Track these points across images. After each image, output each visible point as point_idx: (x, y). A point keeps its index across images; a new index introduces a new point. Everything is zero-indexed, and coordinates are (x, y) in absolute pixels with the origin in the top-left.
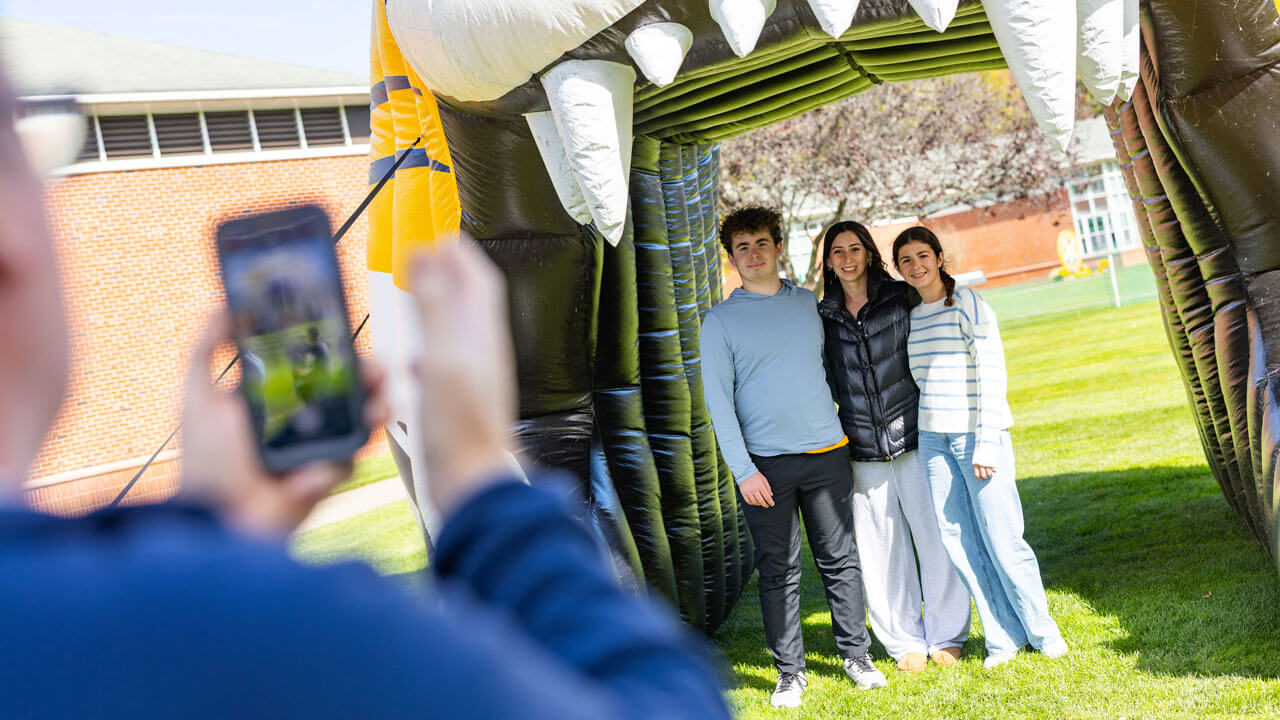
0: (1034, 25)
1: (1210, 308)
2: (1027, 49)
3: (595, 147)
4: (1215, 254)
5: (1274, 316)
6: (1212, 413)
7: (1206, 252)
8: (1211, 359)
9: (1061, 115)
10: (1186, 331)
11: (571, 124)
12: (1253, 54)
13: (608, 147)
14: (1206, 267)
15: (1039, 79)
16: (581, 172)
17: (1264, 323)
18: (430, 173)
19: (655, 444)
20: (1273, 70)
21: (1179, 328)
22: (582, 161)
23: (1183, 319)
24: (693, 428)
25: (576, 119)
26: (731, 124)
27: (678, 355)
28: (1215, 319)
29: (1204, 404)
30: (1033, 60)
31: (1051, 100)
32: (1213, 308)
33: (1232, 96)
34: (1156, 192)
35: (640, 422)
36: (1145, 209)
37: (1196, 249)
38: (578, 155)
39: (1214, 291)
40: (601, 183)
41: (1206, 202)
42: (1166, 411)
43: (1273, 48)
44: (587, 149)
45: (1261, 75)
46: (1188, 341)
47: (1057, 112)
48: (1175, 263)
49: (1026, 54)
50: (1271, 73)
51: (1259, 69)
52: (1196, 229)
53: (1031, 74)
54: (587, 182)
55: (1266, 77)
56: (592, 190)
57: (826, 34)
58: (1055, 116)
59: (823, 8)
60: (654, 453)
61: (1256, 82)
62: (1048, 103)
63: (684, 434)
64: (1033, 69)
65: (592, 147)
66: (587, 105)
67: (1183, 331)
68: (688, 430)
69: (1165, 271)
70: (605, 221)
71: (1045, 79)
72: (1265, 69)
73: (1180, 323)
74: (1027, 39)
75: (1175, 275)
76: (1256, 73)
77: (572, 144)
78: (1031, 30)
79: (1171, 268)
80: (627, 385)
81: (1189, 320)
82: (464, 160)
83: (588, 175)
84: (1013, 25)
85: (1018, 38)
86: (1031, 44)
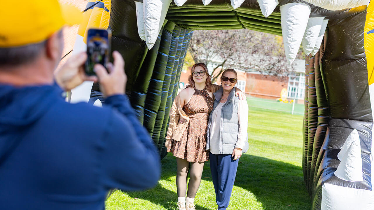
0: (293, 24)
1: (317, 124)
2: (289, 31)
3: (153, 18)
4: (324, 108)
5: (334, 132)
6: (308, 154)
7: (321, 107)
8: (313, 138)
9: (293, 53)
10: (308, 128)
11: (147, 9)
12: (353, 54)
13: (156, 19)
14: (320, 112)
15: (290, 41)
16: (146, 24)
17: (331, 133)
18: (103, 10)
19: (145, 112)
20: (357, 61)
21: (307, 126)
22: (148, 21)
23: (309, 124)
24: (159, 111)
25: (150, 8)
26: (198, 26)
27: (161, 88)
28: (318, 127)
29: (307, 150)
30: (290, 34)
31: (291, 48)
32: (318, 124)
33: (343, 65)
34: (312, 85)
35: (143, 104)
36: (308, 89)
37: (319, 105)
38: (147, 19)
39: (320, 119)
40: (151, 29)
41: (326, 93)
42: (296, 148)
43: (359, 55)
44: (150, 18)
45: (354, 61)
46: (308, 131)
47: (292, 52)
48: (310, 107)
49: (289, 32)
50: (356, 62)
51: (353, 59)
52: (321, 100)
53: (288, 38)
54: (147, 28)
55: (355, 62)
56: (148, 30)
57: (232, 7)
58: (291, 53)
60: (145, 115)
61: (351, 63)
62: (290, 49)
63: (155, 112)
64: (289, 37)
65: (152, 18)
66: (154, 4)
67: (307, 128)
68: (157, 111)
69: (308, 109)
70: (149, 41)
71: (292, 41)
72: (355, 60)
73: (307, 125)
74: (290, 28)
75: (310, 111)
76: (352, 60)
77: (146, 15)
78: (292, 25)
79: (310, 108)
80: (143, 92)
81: (310, 125)
82: (114, 10)
83: (148, 26)
84: (288, 22)
85: (288, 27)
86: (291, 30)
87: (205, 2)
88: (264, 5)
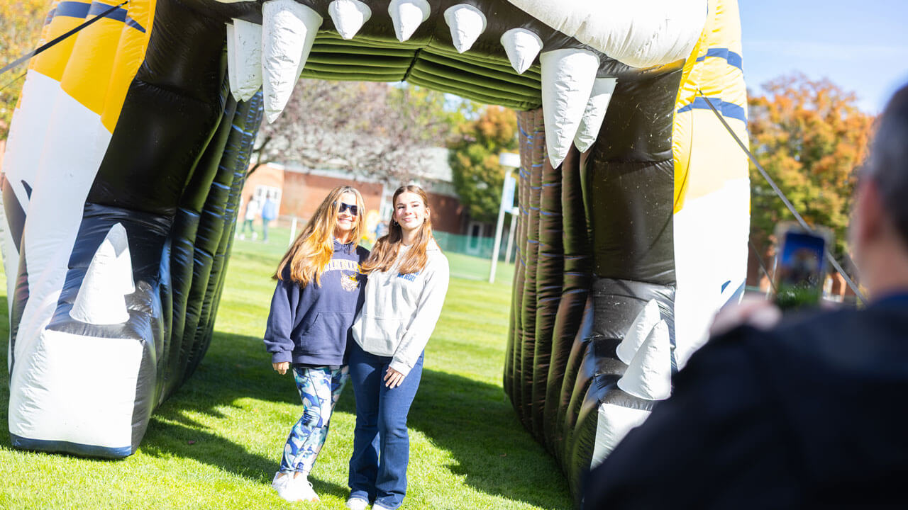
0: (569, 91)
1: (561, 288)
2: (560, 102)
3: (285, 58)
4: (579, 258)
6: (536, 350)
7: (572, 255)
8: (551, 320)
9: (562, 147)
10: (538, 297)
11: (275, 38)
12: (650, 152)
13: (293, 62)
14: (568, 263)
15: (560, 122)
16: (269, 70)
17: (597, 307)
20: (657, 165)
21: (532, 294)
22: (273, 64)
23: (538, 290)
24: (217, 253)
25: (280, 37)
27: (225, 203)
28: (564, 296)
29: (532, 344)
30: (560, 110)
31: (562, 137)
32: (564, 289)
35: (194, 237)
36: (539, 217)
37: (567, 250)
38: (272, 59)
39: (569, 280)
40: (281, 82)
41: (588, 226)
42: (455, 344)
43: (662, 153)
44: (279, 58)
45: (650, 166)
46: (536, 303)
47: (562, 145)
48: (545, 255)
49: (558, 105)
50: (656, 167)
51: (649, 161)
52: (573, 239)
53: (557, 118)
54: (271, 78)
55: (652, 168)
56: (273, 84)
57: (455, 49)
58: (560, 146)
59: (459, 32)
61: (646, 169)
62: (559, 138)
63: (212, 255)
64: (559, 115)
65: (284, 58)
66: (291, 31)
67: (535, 297)
68: (214, 253)
69: (537, 258)
70: (272, 106)
71: (563, 123)
72: (653, 163)
73: (534, 291)
74: (562, 97)
75: (544, 262)
76: (648, 164)
77: (271, 51)
78: (566, 93)
79: (542, 257)
80: (194, 210)
81: (542, 292)
83: (274, 74)
84: (557, 86)
85: (558, 95)
86: (564, 101)
87: (401, 36)
88: (518, 49)
